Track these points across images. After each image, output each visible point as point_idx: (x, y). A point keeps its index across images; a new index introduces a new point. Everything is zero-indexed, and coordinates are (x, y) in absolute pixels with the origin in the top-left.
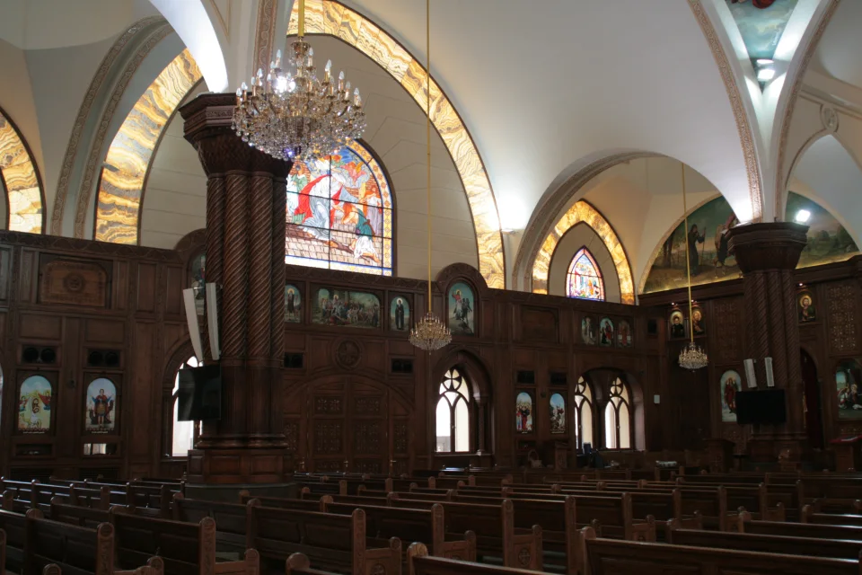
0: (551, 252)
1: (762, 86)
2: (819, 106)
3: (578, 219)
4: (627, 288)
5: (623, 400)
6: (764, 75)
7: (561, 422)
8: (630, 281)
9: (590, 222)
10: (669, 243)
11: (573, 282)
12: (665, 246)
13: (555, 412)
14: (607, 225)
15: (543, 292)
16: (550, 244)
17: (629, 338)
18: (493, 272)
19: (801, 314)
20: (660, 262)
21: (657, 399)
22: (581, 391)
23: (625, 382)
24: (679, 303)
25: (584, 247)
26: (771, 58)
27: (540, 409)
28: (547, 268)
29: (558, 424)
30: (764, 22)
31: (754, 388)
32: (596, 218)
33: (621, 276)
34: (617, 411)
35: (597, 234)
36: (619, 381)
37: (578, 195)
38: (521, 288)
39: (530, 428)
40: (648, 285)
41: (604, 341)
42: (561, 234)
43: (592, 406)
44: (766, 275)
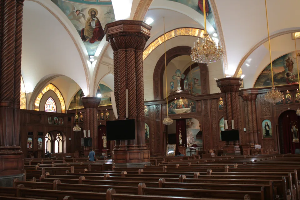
0: (41, 98)
1: (91, 62)
2: (108, 66)
3: (49, 89)
4: (63, 108)
5: (60, 139)
6: (92, 60)
7: (41, 146)
8: (64, 106)
9: (53, 90)
10: (75, 96)
11: (47, 107)
13: (39, 143)
14: (58, 90)
15: (38, 110)
16: (40, 96)
17: (62, 122)
18: (23, 104)
19: (106, 117)
21: (70, 139)
22: (48, 137)
23: (61, 134)
25: (51, 97)
26: (94, 56)
27: (35, 142)
28: (39, 103)
29: (40, 146)
30: (92, 47)
31: (86, 137)
32: (55, 89)
33: (62, 105)
34: (58, 142)
35: (55, 93)
36: (59, 134)
37: (49, 82)
38: (31, 109)
39: (31, 148)
40: (70, 107)
41: (55, 123)
42: (44, 93)
43: (51, 141)
44: (90, 110)
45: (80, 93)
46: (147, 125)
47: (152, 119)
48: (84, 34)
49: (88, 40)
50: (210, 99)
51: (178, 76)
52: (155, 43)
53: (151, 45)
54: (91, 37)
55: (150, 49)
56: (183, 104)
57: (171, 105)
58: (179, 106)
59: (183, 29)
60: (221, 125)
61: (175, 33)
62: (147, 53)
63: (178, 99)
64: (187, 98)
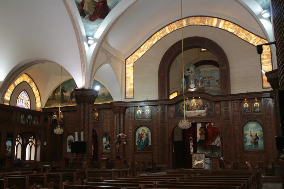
0: (12, 90)
1: (89, 45)
2: (106, 54)
3: (24, 80)
4: (39, 105)
5: (33, 144)
6: (90, 42)
7: (10, 151)
8: (40, 103)
9: (28, 82)
11: (19, 102)
12: (53, 92)
13: (8, 147)
14: (34, 83)
15: (8, 104)
16: (12, 88)
17: (37, 123)
19: (94, 119)
20: (51, 98)
21: (45, 144)
22: (18, 140)
23: (35, 137)
24: (56, 112)
25: (25, 90)
26: (93, 37)
27: (3, 146)
28: (10, 96)
29: (8, 152)
30: (92, 25)
31: (77, 141)
32: (30, 80)
33: (37, 101)
34: (31, 147)
35: (30, 86)
36: (32, 137)
40: (46, 105)
41: (28, 123)
42: (17, 84)
43: (22, 145)
44: (84, 105)
46: (149, 130)
47: (155, 122)
48: (84, 8)
49: (87, 16)
50: (232, 100)
51: (192, 72)
52: (161, 32)
53: (155, 35)
54: (91, 13)
55: (154, 39)
56: (196, 105)
57: (181, 106)
58: (190, 108)
59: (197, 18)
60: (246, 132)
61: (187, 22)
62: (150, 44)
63: (190, 98)
64: (202, 98)
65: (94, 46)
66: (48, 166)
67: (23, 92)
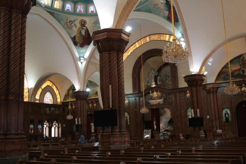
0: (40, 92)
1: (82, 63)
2: (95, 66)
3: (48, 85)
4: (59, 100)
5: (56, 126)
6: (82, 61)
7: (41, 131)
9: (51, 85)
10: (69, 90)
11: (45, 99)
12: (68, 91)
13: (39, 129)
14: (55, 86)
15: (38, 102)
16: (40, 91)
17: (58, 112)
18: (26, 97)
20: (67, 94)
21: (64, 126)
22: (46, 124)
23: (57, 122)
25: (49, 91)
26: (83, 57)
27: (36, 128)
28: (39, 96)
30: (82, 50)
31: (77, 124)
32: (52, 84)
33: (57, 98)
34: (55, 128)
35: (52, 88)
36: (55, 122)
37: (48, 79)
38: (33, 101)
39: (33, 133)
40: (64, 100)
41: (52, 113)
42: (43, 88)
43: (49, 127)
44: (80, 101)
45: (73, 88)
46: (128, 114)
47: (131, 109)
48: (76, 40)
49: (79, 45)
50: (179, 92)
51: (153, 74)
52: (133, 46)
53: (130, 49)
54: (81, 43)
55: (129, 52)
56: (156, 96)
57: (147, 97)
58: (153, 98)
59: (156, 35)
60: (189, 114)
61: (150, 39)
62: (126, 55)
63: (153, 92)
64: (160, 92)
65: (84, 63)
66: (63, 140)
67: (48, 92)
